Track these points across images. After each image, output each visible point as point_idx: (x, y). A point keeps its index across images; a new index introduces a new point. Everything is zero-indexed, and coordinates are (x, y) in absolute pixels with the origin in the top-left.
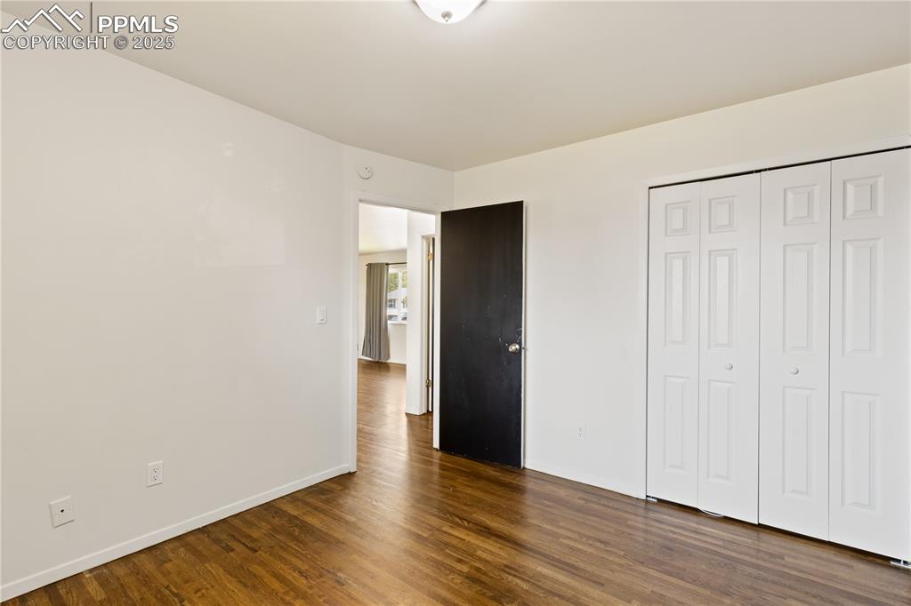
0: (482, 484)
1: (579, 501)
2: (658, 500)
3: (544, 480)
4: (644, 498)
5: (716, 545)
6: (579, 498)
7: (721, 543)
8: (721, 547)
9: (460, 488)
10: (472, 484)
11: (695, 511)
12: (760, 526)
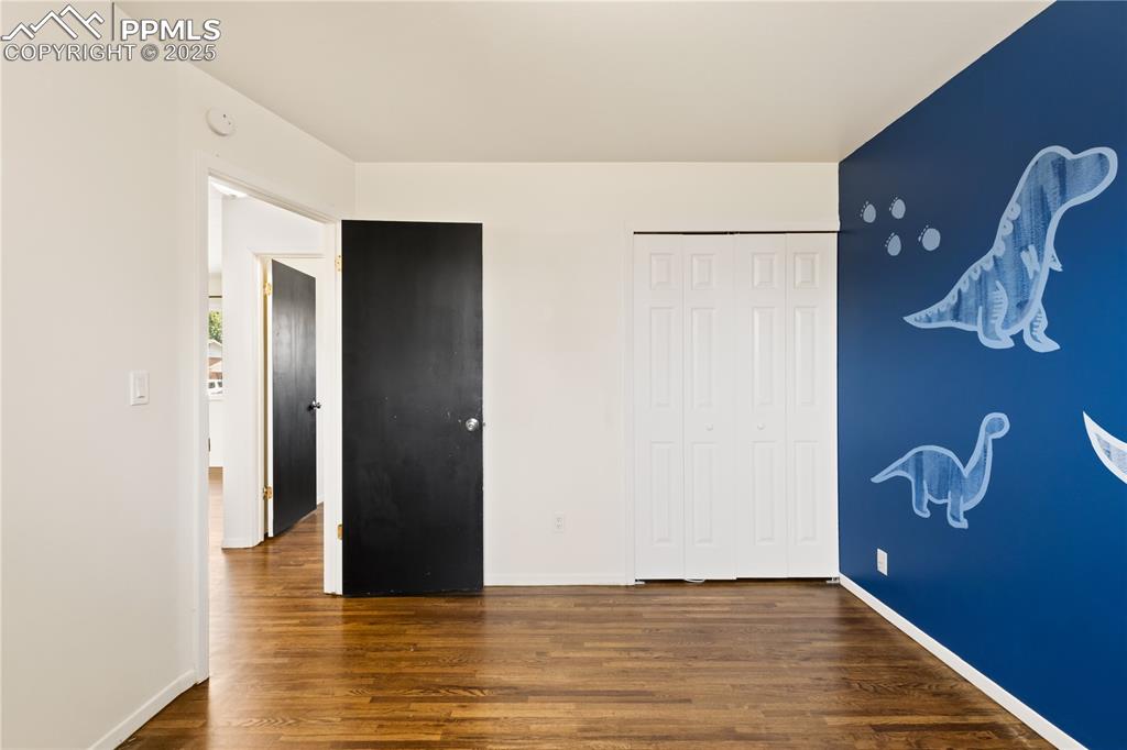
0: (447, 626)
1: (578, 609)
2: (646, 581)
3: (519, 595)
4: (633, 583)
5: (723, 612)
6: (575, 606)
7: (726, 609)
8: (727, 612)
9: (423, 643)
10: (435, 632)
11: (680, 582)
12: (739, 580)
